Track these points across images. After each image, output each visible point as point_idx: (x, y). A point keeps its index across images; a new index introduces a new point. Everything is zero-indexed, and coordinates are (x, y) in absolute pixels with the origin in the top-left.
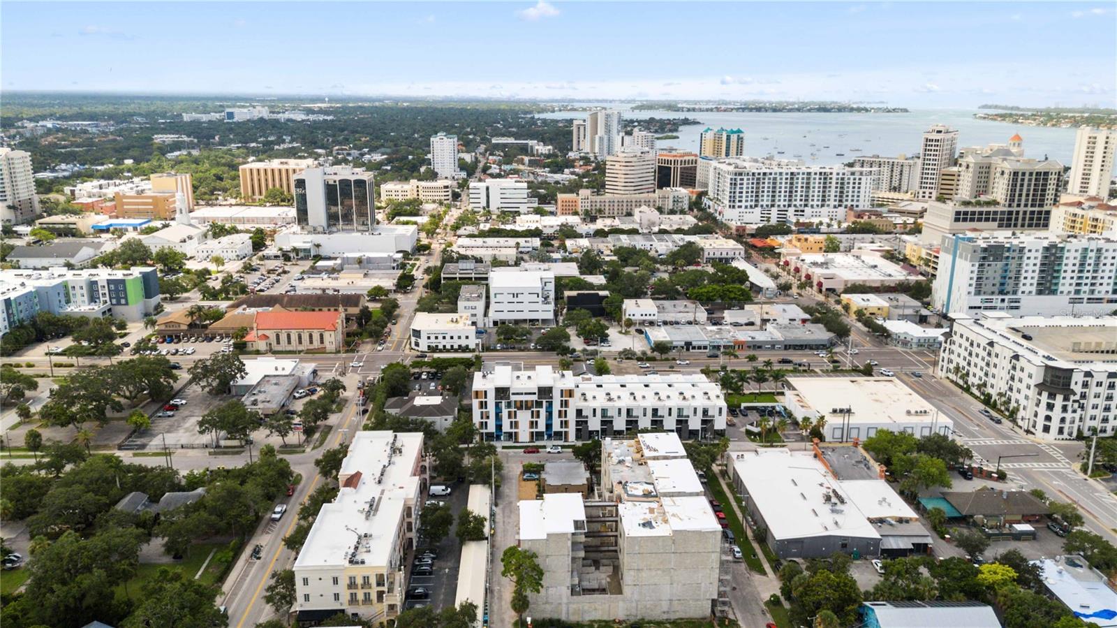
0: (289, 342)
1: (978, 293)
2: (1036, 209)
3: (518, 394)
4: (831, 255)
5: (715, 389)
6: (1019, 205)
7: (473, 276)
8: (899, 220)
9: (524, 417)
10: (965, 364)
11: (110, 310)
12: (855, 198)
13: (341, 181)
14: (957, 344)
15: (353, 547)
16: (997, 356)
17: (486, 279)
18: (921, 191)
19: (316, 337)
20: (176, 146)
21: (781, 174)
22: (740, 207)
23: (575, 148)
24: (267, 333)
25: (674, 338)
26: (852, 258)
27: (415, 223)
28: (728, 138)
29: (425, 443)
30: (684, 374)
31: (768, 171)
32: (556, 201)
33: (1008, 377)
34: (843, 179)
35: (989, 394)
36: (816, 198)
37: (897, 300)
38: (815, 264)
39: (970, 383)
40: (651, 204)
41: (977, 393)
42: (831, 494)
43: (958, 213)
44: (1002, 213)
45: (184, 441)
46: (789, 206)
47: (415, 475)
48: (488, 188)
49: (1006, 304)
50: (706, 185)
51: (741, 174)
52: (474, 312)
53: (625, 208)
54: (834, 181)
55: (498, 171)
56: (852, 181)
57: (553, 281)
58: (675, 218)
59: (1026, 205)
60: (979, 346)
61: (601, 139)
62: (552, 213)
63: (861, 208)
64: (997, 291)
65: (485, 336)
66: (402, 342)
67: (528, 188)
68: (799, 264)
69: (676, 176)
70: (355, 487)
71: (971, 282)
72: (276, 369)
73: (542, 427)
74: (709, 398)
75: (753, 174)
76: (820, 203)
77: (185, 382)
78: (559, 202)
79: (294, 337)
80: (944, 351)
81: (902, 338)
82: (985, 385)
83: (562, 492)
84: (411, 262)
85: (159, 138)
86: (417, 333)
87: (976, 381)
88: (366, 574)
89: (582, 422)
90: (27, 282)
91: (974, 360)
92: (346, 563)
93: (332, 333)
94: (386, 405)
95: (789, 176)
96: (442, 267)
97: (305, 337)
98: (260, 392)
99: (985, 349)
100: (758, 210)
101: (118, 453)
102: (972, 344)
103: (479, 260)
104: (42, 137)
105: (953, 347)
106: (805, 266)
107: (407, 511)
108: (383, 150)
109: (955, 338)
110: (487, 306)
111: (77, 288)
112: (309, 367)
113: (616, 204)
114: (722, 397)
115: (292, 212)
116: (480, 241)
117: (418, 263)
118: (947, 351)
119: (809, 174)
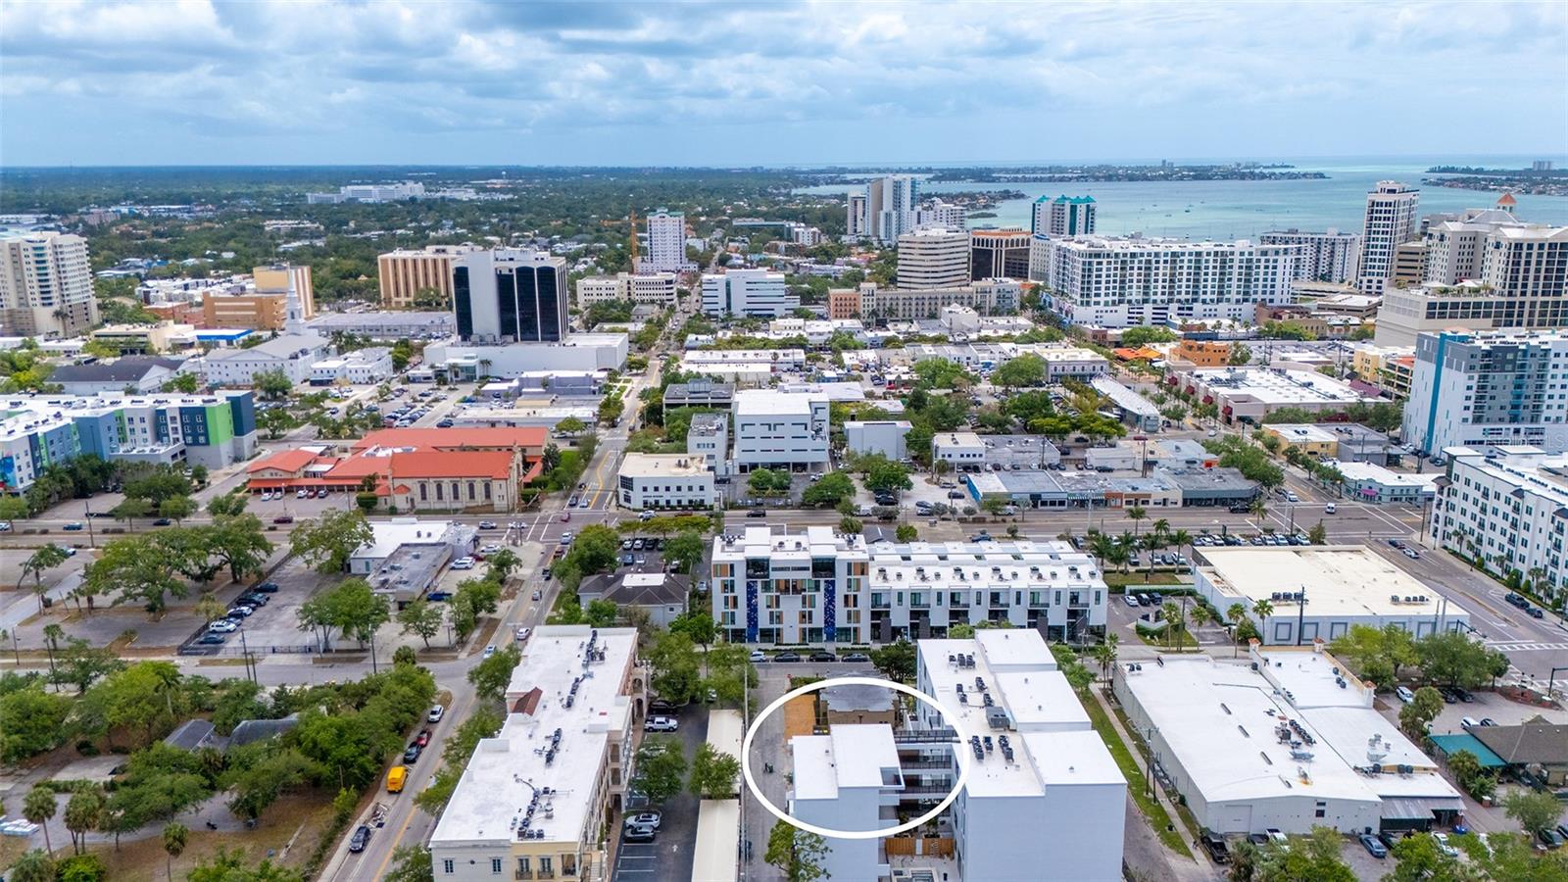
0: (440, 497)
1: (1477, 420)
2: (1550, 299)
3: (782, 569)
4: (1239, 370)
5: (1087, 564)
6: (1523, 294)
7: (709, 400)
8: (1336, 320)
9: (791, 606)
10: (1474, 525)
11: (183, 452)
12: (1269, 289)
13: (519, 270)
14: (1460, 495)
15: (525, 811)
16: (1529, 511)
17: (728, 405)
18: (1365, 279)
19: (479, 488)
20: (295, 235)
21: (1157, 255)
22: (1097, 303)
23: (850, 230)
24: (408, 483)
25: (1014, 489)
26: (1272, 374)
27: (625, 331)
28: (1073, 209)
29: (640, 645)
30: (1036, 541)
31: (1137, 250)
32: (826, 299)
33: (1549, 544)
34: (1249, 261)
35: (1516, 571)
36: (1209, 289)
37: (1350, 433)
38: (1217, 381)
39: (1483, 555)
40: (966, 302)
41: (1498, 571)
42: (1288, 727)
43: (1432, 306)
44: (1499, 305)
45: (276, 643)
46: (1170, 301)
47: (624, 694)
48: (728, 284)
49: (1522, 436)
50: (1043, 276)
51: (1098, 255)
52: (711, 451)
53: (926, 308)
54: (1236, 264)
55: (742, 262)
56: (1262, 264)
57: (828, 408)
58: (1001, 321)
59: (1535, 293)
60: (1497, 496)
61: (888, 216)
62: (821, 317)
63: (1277, 303)
64: (1508, 418)
65: (726, 487)
66: (605, 496)
67: (787, 282)
68: (1194, 381)
69: (999, 261)
70: (531, 713)
71: (1468, 403)
72: (419, 535)
73: (819, 621)
74: (1079, 577)
75: (1117, 255)
76: (1215, 297)
77: (284, 554)
78: (832, 301)
79: (447, 489)
80: (1438, 506)
81: (1365, 487)
82: (1510, 557)
83: (854, 722)
84: (619, 385)
85: (270, 225)
86: (627, 483)
87: (1495, 552)
88: (546, 853)
89: (879, 615)
90: (65, 412)
91: (1489, 518)
92: (514, 838)
93: (503, 482)
94: (583, 585)
95: (1169, 258)
96: (663, 389)
97: (463, 489)
98: (393, 568)
99: (1508, 501)
100: (1125, 306)
101: (178, 661)
102: (1486, 495)
103: (719, 380)
104: (113, 224)
105: (1453, 500)
106: (1202, 385)
107: (613, 751)
108: (579, 237)
109: (1456, 485)
110: (730, 446)
111: (137, 421)
112: (469, 531)
113: (914, 303)
114: (1099, 574)
115: (451, 318)
116: (717, 355)
117: (629, 386)
118: (1443, 506)
119: (1199, 254)
